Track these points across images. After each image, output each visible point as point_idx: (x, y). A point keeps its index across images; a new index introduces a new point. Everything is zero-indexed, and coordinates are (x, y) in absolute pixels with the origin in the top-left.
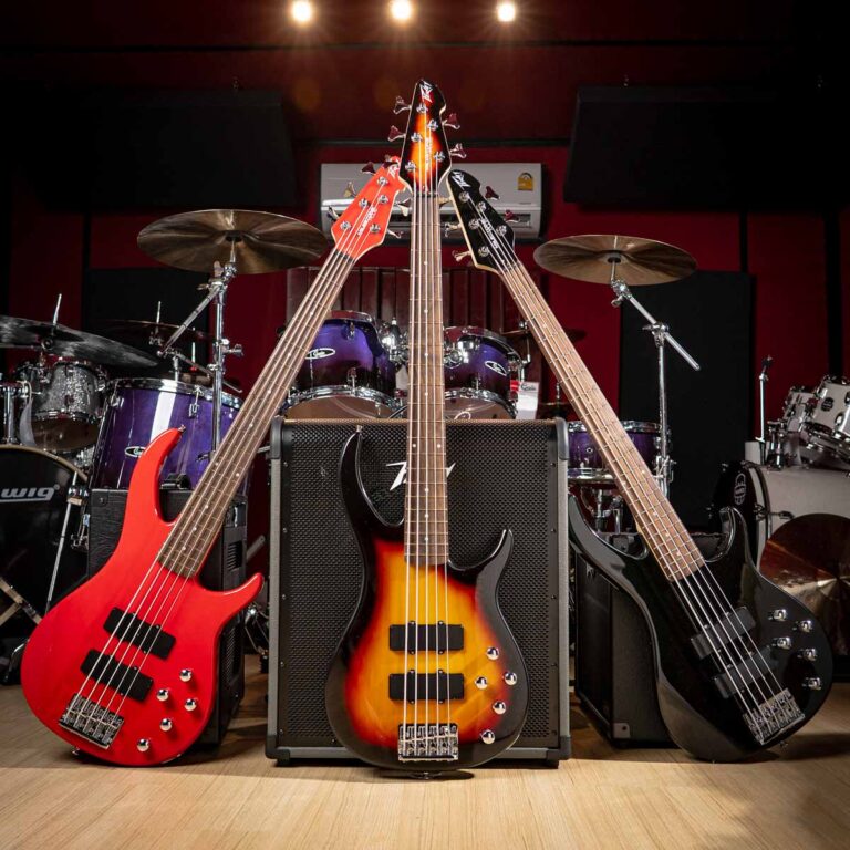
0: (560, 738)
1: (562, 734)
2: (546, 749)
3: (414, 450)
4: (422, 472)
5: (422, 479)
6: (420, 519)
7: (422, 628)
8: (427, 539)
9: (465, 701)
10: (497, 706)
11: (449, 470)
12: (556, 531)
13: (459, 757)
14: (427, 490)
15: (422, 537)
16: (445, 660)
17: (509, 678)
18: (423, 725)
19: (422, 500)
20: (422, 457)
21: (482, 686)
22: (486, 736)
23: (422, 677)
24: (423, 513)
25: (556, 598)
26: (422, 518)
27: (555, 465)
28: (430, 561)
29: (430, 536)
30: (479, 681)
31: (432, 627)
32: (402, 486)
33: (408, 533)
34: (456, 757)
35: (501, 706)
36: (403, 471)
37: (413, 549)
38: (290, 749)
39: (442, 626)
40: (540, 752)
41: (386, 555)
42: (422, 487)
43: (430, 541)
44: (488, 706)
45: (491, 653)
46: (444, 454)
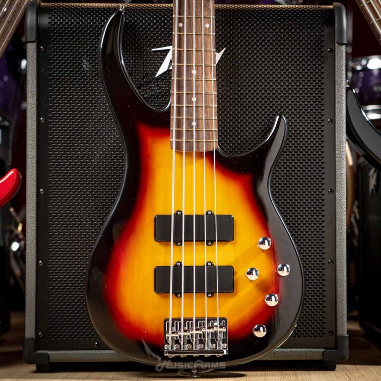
0: (337, 338)
1: (339, 333)
2: (322, 350)
3: (180, 29)
4: (189, 53)
5: (189, 60)
6: (187, 103)
7: (189, 218)
8: (194, 124)
9: (235, 295)
10: (269, 299)
11: (219, 56)
12: (333, 121)
13: (229, 352)
14: (194, 72)
15: (189, 121)
16: (214, 251)
17: (282, 269)
18: (191, 319)
19: (189, 82)
20: (189, 36)
21: (253, 277)
22: (258, 330)
23: (189, 269)
24: (189, 96)
25: (333, 191)
26: (189, 101)
27: (333, 51)
28: (198, 148)
29: (197, 120)
30: (250, 273)
31: (200, 218)
32: (168, 73)
33: (174, 117)
34: (225, 352)
35: (273, 298)
36: (169, 57)
37: (179, 134)
38: (49, 352)
39: (210, 216)
40: (315, 353)
41: (150, 140)
42: (189, 68)
43: (197, 125)
44: (260, 300)
45: (263, 243)
46: (213, 33)
